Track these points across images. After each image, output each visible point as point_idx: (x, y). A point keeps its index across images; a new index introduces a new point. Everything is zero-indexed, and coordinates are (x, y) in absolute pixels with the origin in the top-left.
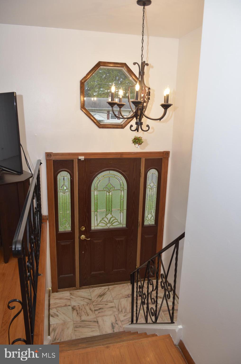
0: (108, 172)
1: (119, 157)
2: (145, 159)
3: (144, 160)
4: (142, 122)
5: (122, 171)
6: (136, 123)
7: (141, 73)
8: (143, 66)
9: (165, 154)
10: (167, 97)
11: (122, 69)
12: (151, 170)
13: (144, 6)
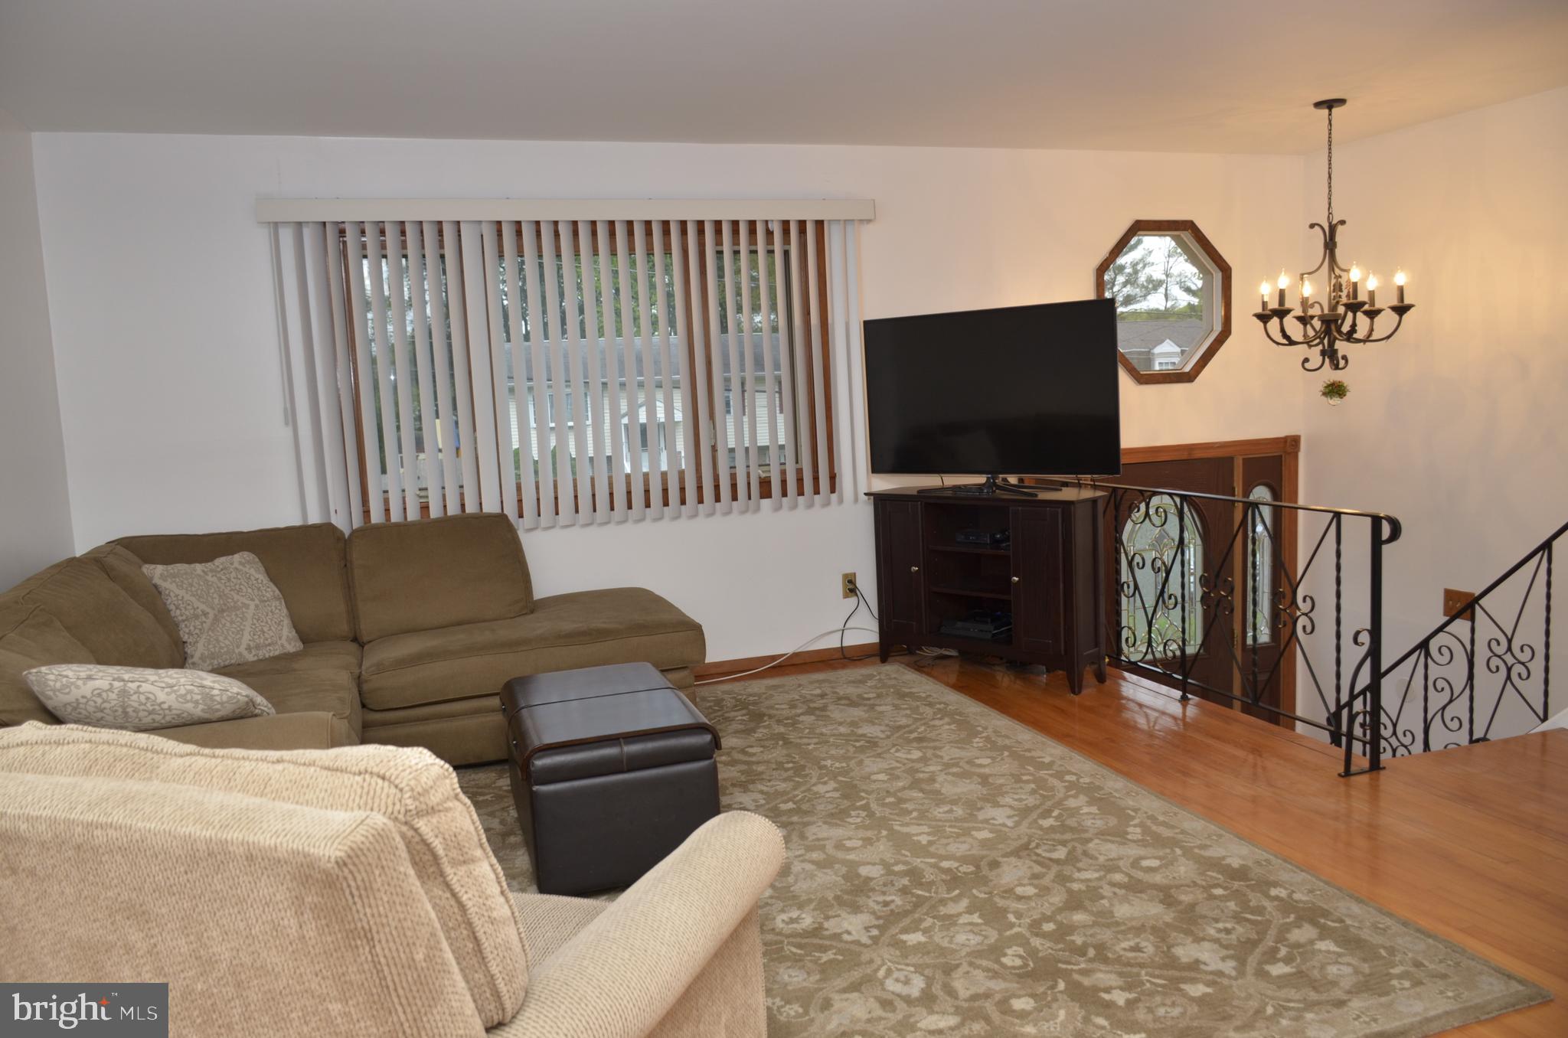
2: (1244, 459)
3: (1241, 462)
4: (1336, 347)
6: (1323, 353)
7: (1330, 245)
8: (1333, 229)
9: (1290, 445)
10: (1401, 290)
11: (1182, 235)
12: (1258, 488)
13: (1330, 110)
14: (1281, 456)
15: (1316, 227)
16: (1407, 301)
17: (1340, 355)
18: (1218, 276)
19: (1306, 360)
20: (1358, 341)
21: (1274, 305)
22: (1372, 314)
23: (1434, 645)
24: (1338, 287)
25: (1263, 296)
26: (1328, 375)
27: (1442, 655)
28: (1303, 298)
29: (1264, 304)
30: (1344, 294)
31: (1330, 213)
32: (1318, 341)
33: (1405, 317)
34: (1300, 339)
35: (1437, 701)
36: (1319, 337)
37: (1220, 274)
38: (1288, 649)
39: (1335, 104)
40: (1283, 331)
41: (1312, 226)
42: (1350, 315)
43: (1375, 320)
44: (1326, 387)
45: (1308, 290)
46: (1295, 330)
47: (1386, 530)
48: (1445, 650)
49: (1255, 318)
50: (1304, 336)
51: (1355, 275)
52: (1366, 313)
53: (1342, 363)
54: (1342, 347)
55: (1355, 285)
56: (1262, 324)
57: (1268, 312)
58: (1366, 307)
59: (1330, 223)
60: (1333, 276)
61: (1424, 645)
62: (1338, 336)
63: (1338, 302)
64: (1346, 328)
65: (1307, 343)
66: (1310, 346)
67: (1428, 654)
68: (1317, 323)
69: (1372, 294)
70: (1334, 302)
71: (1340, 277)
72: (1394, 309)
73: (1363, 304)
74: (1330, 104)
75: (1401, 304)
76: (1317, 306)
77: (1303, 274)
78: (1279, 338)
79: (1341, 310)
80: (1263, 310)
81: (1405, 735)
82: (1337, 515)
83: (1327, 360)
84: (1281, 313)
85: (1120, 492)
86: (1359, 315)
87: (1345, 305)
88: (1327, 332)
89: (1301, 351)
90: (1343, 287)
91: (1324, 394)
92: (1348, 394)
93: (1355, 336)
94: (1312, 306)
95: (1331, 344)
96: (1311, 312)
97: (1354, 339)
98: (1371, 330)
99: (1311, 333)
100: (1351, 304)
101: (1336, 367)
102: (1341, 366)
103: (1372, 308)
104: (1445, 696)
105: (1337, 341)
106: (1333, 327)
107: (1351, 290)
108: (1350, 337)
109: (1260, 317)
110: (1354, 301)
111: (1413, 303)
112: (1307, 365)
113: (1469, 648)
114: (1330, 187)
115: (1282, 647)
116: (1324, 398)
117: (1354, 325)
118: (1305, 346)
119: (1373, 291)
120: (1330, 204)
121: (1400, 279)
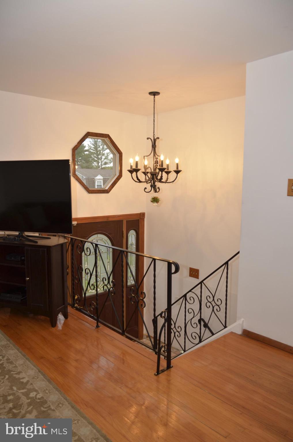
0: (96, 235)
1: (106, 220)
3: (125, 222)
4: (156, 184)
5: (109, 234)
6: (151, 186)
7: (154, 146)
8: (155, 140)
9: (142, 216)
10: (177, 165)
11: (105, 139)
12: (131, 231)
13: (154, 96)
14: (139, 220)
15: (149, 139)
16: (179, 169)
17: (157, 187)
18: (118, 155)
19: (146, 188)
20: (163, 182)
21: (134, 167)
22: (168, 173)
23: (188, 296)
24: (157, 162)
25: (131, 163)
26: (153, 194)
27: (191, 300)
28: (144, 165)
29: (131, 166)
30: (158, 165)
31: (154, 135)
32: (150, 181)
33: (179, 175)
34: (144, 180)
35: (189, 316)
36: (150, 180)
37: (119, 155)
38: (141, 286)
39: (156, 94)
40: (137, 177)
41: (148, 139)
42: (160, 172)
43: (169, 175)
44: (152, 199)
45: (146, 163)
46: (142, 177)
47: (173, 269)
48: (191, 298)
49: (128, 172)
50: (145, 179)
51: (162, 158)
52: (166, 172)
53: (158, 190)
54: (158, 184)
55: (162, 162)
56: (130, 174)
57: (132, 170)
58: (166, 170)
59: (154, 138)
60: (155, 158)
61: (185, 296)
62: (156, 180)
63: (156, 168)
64: (159, 177)
65: (146, 182)
66: (147, 183)
67: (186, 299)
68: (149, 175)
69: (168, 166)
70: (155, 167)
71: (157, 158)
72: (175, 171)
73: (165, 169)
74: (154, 94)
75: (177, 170)
76: (149, 168)
77: (144, 156)
78: (136, 179)
79: (157, 171)
80: (131, 169)
81: (178, 328)
82: (154, 260)
83: (153, 189)
84: (137, 170)
85: (74, 240)
86: (164, 173)
87: (159, 169)
88: (153, 178)
89: (145, 185)
90: (158, 162)
91: (152, 201)
92: (160, 201)
93: (162, 180)
94: (148, 168)
95: (154, 183)
96: (147, 171)
97: (162, 181)
98: (168, 178)
99: (147, 178)
100: (161, 168)
101: (156, 191)
102: (157, 191)
103: (168, 171)
104: (192, 315)
105: (156, 182)
106: (155, 177)
107: (161, 164)
108: (160, 181)
109: (130, 171)
110: (162, 168)
111: (181, 170)
112: (146, 190)
113: (200, 298)
114: (154, 125)
115: (139, 284)
116: (151, 203)
117: (162, 177)
118: (146, 183)
119: (168, 164)
120: (154, 131)
121: (177, 161)
